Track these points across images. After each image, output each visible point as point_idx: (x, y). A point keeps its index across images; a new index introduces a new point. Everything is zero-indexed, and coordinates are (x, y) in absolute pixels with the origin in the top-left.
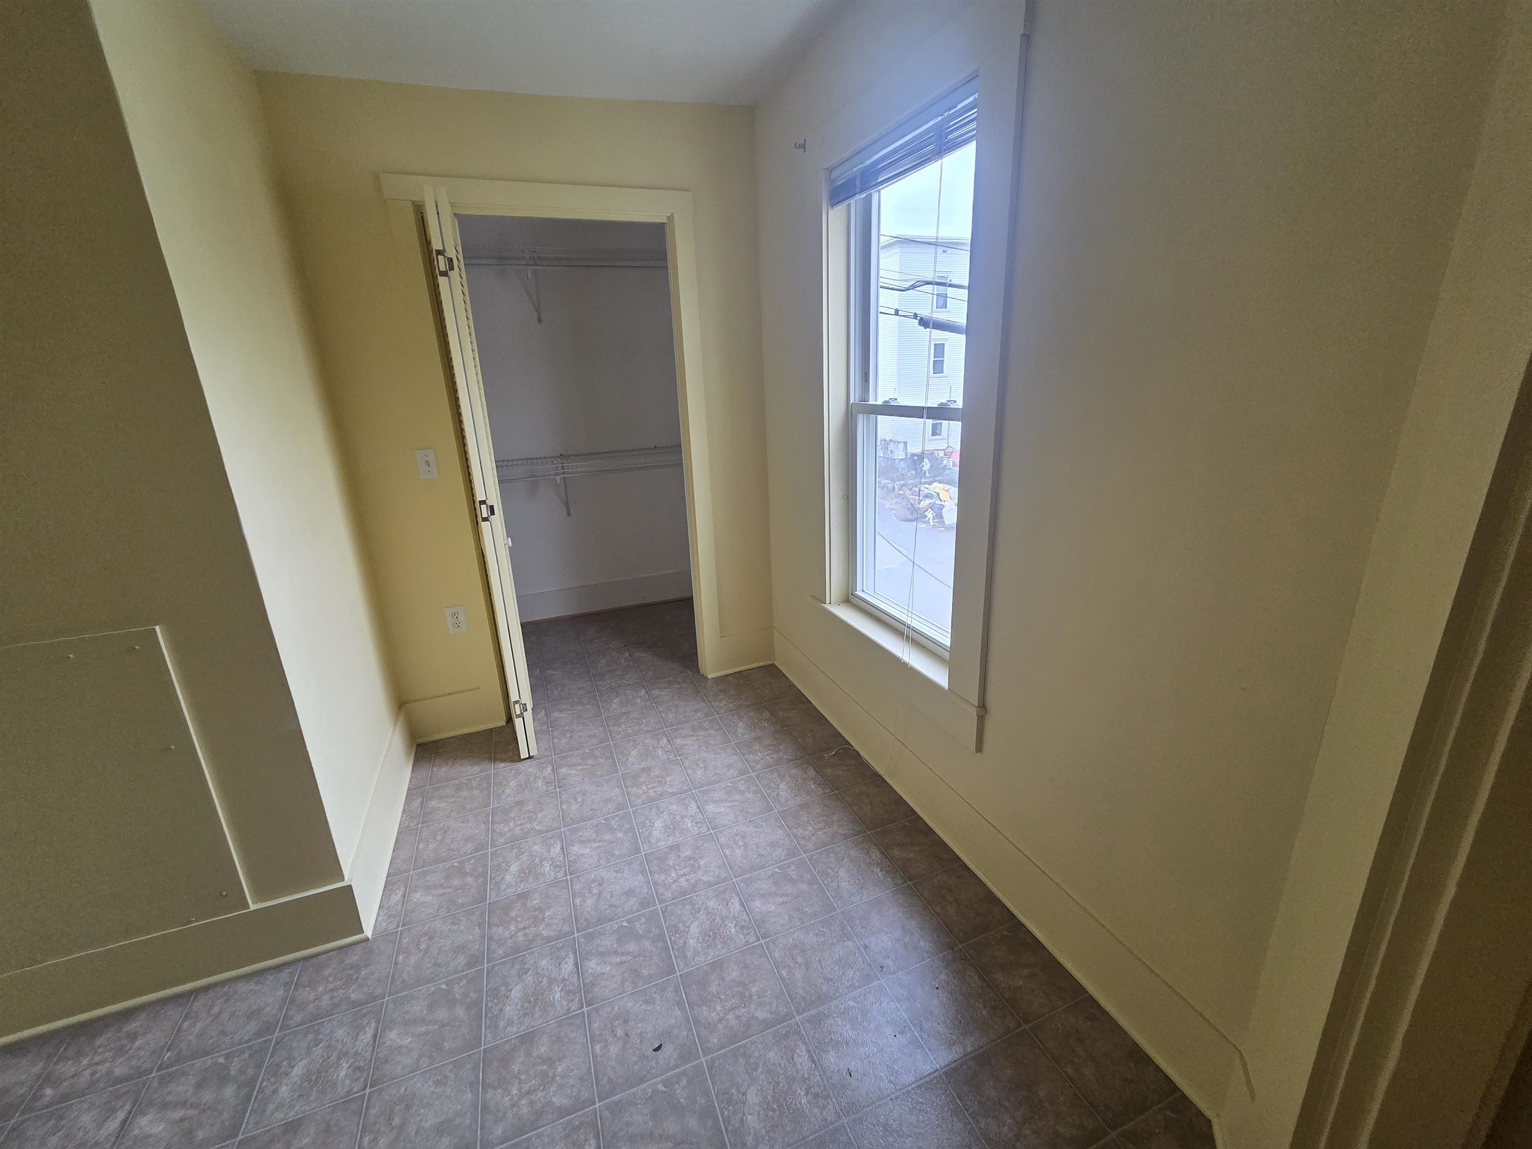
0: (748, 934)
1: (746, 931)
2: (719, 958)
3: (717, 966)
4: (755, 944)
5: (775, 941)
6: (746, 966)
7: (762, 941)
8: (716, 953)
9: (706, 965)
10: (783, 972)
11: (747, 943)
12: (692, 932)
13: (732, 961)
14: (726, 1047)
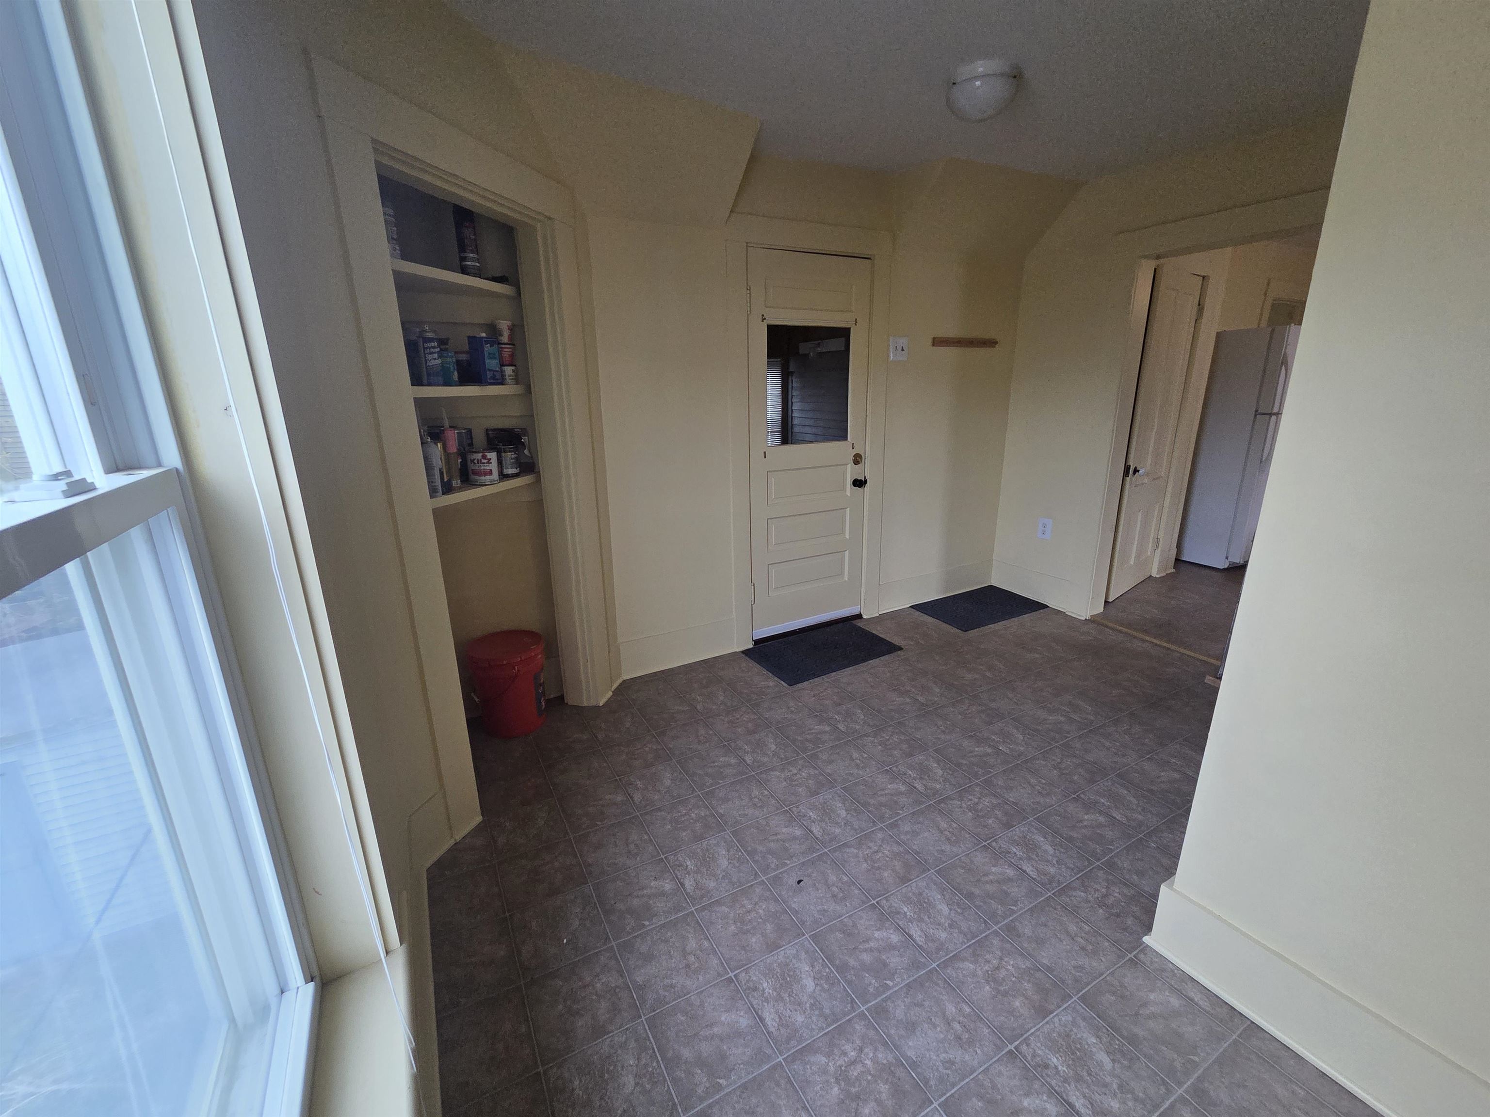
0: (748, 981)
1: (751, 984)
2: (773, 953)
3: (772, 947)
4: (738, 971)
5: (718, 976)
6: (743, 948)
7: (731, 974)
8: (776, 957)
9: (784, 945)
10: (707, 945)
11: (747, 971)
12: (809, 979)
13: (757, 952)
14: (749, 886)
